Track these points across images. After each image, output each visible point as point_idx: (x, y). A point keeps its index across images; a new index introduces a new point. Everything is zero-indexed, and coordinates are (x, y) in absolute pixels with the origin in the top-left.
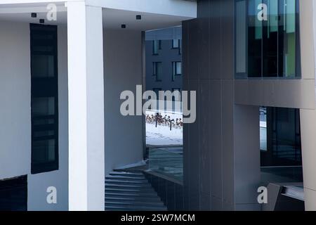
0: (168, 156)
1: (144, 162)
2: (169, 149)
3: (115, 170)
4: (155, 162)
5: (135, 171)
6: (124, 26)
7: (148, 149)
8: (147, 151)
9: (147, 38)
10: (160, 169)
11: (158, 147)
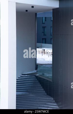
0: (46, 69)
1: (35, 71)
2: (47, 65)
3: (22, 75)
4: (40, 71)
5: (32, 75)
6: (27, 11)
7: (37, 65)
8: (37, 66)
9: (38, 16)
10: (42, 74)
11: (41, 65)
